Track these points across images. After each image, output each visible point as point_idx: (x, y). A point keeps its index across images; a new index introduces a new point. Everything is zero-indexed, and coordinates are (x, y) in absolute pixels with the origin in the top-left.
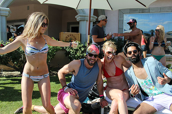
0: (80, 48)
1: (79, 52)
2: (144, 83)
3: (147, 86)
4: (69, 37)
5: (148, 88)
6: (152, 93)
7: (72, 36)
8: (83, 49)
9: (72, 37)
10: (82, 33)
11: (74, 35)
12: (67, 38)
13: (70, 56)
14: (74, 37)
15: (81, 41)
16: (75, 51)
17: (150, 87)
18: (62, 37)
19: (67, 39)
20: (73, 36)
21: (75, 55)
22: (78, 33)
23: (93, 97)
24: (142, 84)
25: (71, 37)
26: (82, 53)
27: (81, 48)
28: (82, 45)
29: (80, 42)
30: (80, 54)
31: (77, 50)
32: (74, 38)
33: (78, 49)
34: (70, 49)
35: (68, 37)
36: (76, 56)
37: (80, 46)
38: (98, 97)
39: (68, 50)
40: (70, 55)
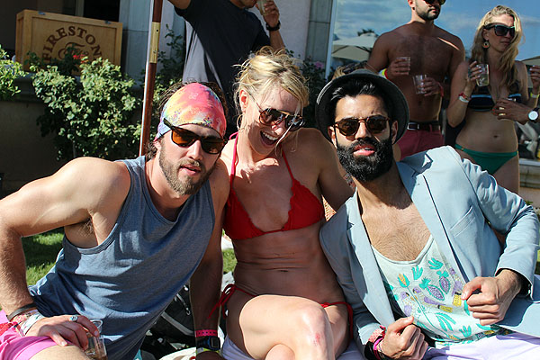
0: (116, 97)
1: (111, 117)
2: (411, 278)
3: (426, 293)
4: (67, 40)
5: (434, 303)
6: (454, 327)
7: (80, 36)
8: (129, 104)
9: (82, 41)
10: (130, 27)
11: (90, 31)
12: (52, 40)
13: (66, 133)
14: (90, 40)
15: (123, 65)
16: (90, 111)
17: (442, 297)
18: (26, 37)
19: (56, 49)
20: (84, 35)
21: (88, 128)
22: (113, 24)
23: (160, 340)
24: (404, 282)
25: (75, 39)
26: (123, 123)
27: (120, 94)
28: (129, 84)
29: (118, 68)
30: (112, 127)
31: (100, 107)
32: (88, 48)
33: (105, 102)
34: (67, 98)
35: (57, 36)
36: (94, 133)
37: (114, 86)
38: (189, 342)
39: (52, 103)
40: (62, 130)
